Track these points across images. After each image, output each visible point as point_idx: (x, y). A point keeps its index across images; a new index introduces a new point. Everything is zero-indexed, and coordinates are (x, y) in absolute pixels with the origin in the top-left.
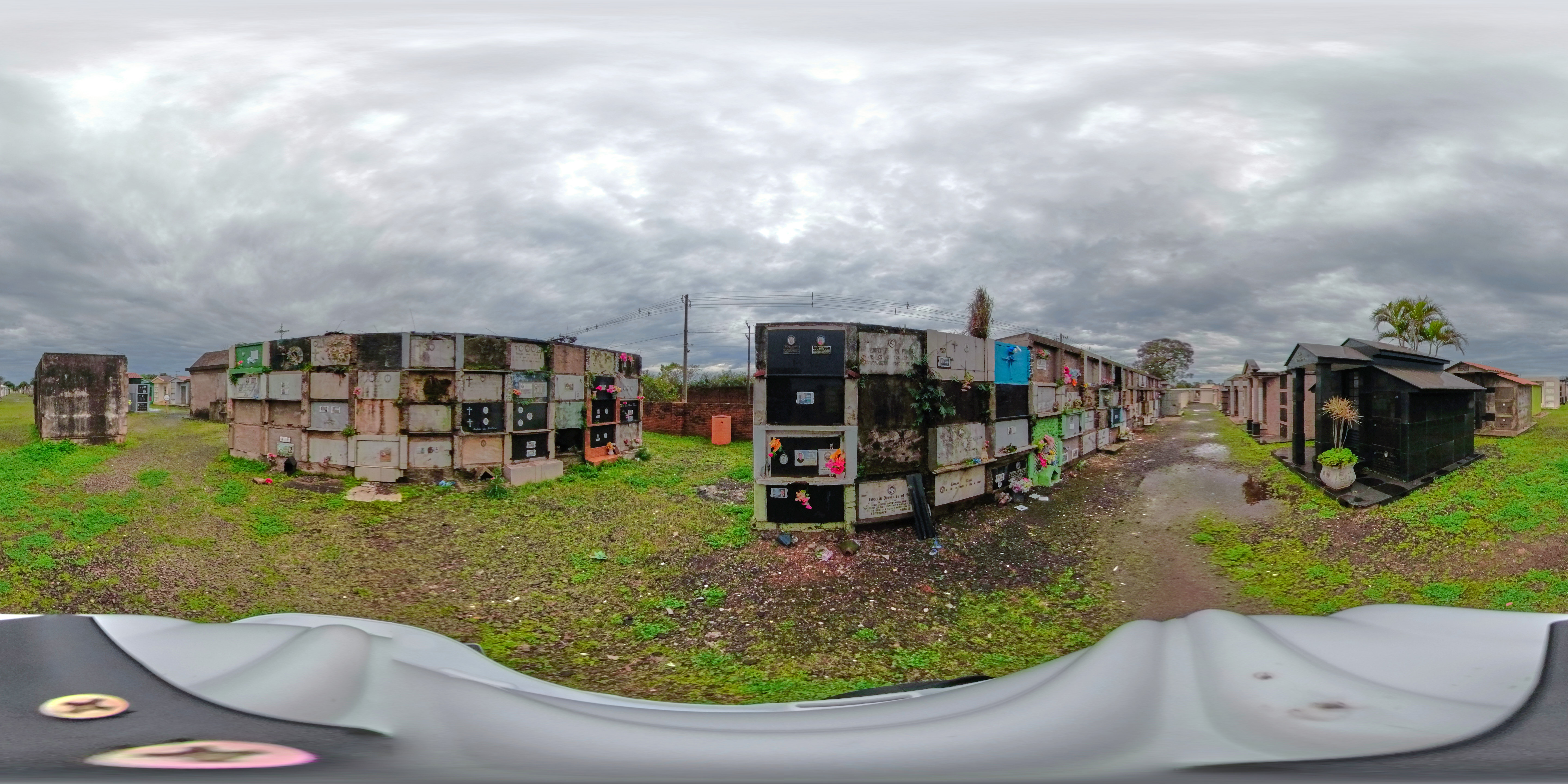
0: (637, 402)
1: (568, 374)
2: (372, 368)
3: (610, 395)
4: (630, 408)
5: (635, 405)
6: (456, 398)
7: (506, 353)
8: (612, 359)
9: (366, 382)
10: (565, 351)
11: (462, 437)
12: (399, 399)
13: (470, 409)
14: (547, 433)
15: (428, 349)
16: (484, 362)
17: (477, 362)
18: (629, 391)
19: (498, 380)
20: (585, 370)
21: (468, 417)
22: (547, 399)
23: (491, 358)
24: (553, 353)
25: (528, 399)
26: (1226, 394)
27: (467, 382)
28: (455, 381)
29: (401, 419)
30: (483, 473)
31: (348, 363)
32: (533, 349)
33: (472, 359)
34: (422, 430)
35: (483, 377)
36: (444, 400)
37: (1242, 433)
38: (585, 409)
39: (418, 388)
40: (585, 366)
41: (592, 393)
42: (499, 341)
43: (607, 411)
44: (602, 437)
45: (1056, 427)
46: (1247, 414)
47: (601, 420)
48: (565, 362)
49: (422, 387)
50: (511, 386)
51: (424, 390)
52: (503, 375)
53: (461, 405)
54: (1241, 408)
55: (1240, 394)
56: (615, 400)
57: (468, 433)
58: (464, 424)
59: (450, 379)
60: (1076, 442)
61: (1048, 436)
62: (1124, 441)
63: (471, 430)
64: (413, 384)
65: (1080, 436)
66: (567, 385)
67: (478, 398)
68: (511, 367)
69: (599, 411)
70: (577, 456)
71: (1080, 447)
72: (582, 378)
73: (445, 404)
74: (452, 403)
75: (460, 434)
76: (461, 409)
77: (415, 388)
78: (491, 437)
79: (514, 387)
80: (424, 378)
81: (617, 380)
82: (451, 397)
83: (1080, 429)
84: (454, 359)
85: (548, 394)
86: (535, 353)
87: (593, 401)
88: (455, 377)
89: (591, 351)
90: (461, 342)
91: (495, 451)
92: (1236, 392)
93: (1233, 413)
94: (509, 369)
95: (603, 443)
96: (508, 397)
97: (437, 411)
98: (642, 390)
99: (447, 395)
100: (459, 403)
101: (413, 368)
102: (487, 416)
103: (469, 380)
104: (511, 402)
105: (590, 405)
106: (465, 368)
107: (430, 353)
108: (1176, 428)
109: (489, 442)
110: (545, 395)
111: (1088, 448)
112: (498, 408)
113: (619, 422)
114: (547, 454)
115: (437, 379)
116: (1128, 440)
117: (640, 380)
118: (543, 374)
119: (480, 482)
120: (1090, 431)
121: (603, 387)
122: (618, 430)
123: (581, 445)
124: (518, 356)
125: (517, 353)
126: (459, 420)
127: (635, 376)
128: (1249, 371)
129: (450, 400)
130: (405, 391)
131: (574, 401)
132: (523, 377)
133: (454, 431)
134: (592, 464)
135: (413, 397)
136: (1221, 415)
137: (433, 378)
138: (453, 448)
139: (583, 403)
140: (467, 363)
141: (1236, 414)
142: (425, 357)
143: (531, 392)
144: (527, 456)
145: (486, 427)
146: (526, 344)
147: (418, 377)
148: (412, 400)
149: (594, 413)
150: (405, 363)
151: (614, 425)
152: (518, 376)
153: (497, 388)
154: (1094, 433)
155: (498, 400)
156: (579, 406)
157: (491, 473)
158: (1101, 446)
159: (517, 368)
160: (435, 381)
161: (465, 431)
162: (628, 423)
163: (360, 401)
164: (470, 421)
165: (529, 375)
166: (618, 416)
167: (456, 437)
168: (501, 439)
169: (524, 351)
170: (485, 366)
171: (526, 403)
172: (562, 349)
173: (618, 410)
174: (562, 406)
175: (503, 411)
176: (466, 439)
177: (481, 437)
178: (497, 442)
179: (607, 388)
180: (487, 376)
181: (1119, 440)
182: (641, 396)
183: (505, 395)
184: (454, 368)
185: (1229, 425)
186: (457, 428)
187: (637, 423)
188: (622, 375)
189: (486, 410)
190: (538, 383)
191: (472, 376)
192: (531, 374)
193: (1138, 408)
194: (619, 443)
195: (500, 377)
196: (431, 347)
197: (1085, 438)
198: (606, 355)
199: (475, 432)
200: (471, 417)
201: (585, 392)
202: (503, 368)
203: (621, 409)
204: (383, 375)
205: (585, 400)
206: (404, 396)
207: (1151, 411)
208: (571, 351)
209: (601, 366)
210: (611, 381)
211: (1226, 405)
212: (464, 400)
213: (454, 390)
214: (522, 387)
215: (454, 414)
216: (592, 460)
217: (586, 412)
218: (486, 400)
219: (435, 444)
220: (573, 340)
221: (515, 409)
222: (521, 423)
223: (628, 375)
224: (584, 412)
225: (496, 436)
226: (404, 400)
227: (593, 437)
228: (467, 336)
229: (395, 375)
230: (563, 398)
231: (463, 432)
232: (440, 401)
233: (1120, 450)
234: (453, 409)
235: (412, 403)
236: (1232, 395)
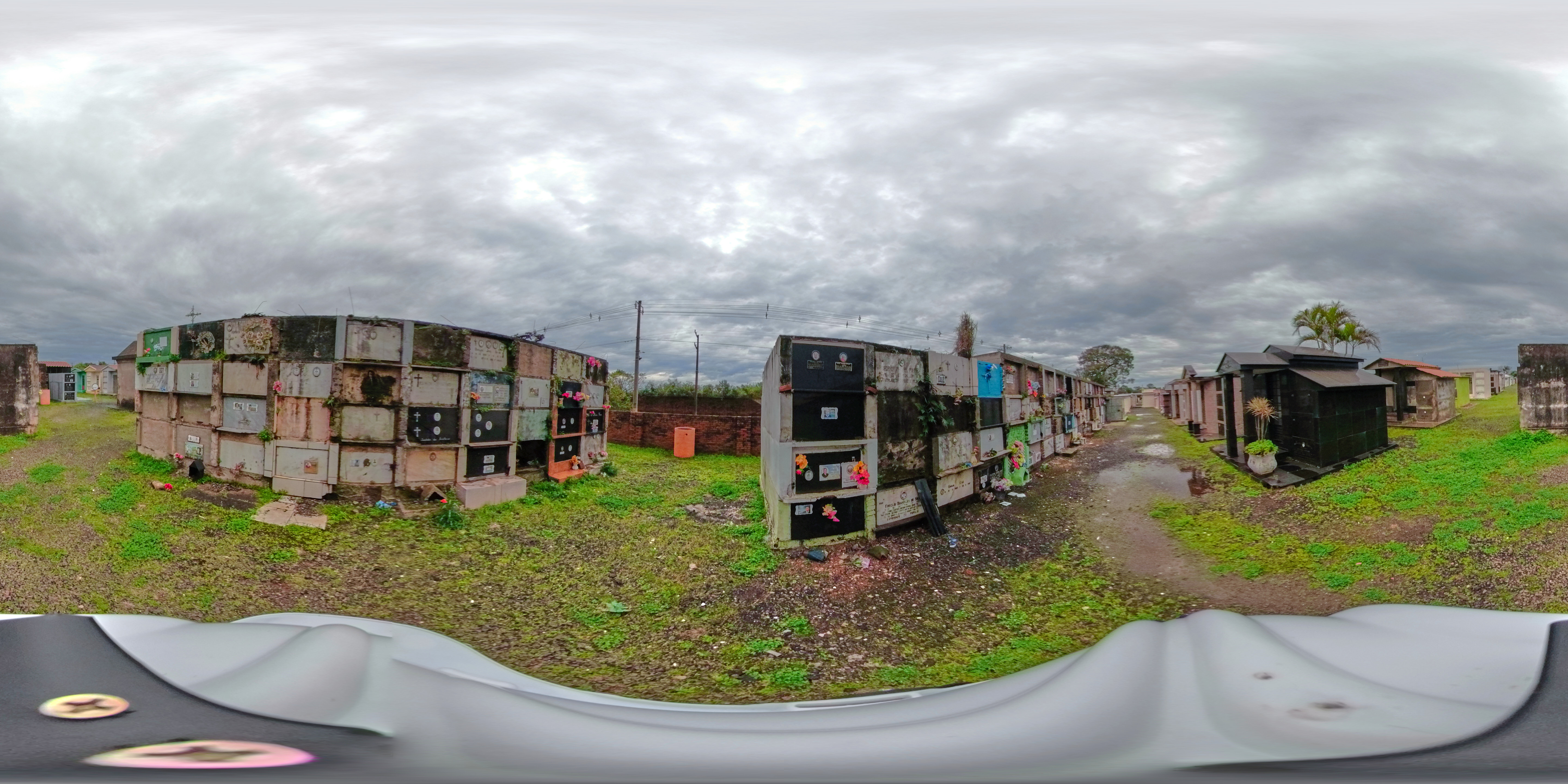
0: (603, 412)
1: (533, 377)
2: (297, 359)
3: (576, 403)
4: (595, 418)
5: (600, 414)
6: (401, 400)
7: (464, 348)
8: (580, 363)
9: (289, 374)
10: (531, 351)
11: (407, 448)
12: (330, 398)
13: (417, 415)
14: (508, 447)
15: (369, 337)
16: (437, 357)
17: (429, 357)
18: (595, 399)
19: (452, 380)
20: (552, 373)
21: (416, 425)
22: (509, 406)
23: (446, 353)
24: (518, 352)
25: (488, 404)
26: (1167, 397)
27: (415, 381)
28: (401, 379)
29: (332, 424)
30: (431, 493)
31: (267, 352)
32: (495, 345)
33: (423, 353)
34: (357, 439)
35: (434, 375)
36: (386, 402)
37: (1184, 433)
38: (551, 418)
39: (355, 386)
40: (552, 369)
41: (559, 400)
42: (457, 332)
43: (572, 421)
44: (566, 449)
45: (1023, 433)
46: (1188, 417)
47: (566, 431)
48: (531, 363)
49: (360, 385)
50: (468, 389)
51: (362, 388)
52: (460, 374)
53: (407, 409)
54: (1183, 410)
55: (1181, 397)
56: (582, 409)
57: (414, 444)
58: (410, 433)
59: (394, 376)
60: (1038, 447)
61: (1018, 442)
62: (1077, 445)
63: (418, 441)
64: (348, 381)
65: (1042, 441)
66: (531, 390)
67: (428, 401)
68: (469, 366)
69: (564, 421)
70: (540, 472)
71: (1042, 451)
72: (549, 382)
73: (387, 407)
74: (395, 407)
75: (404, 445)
76: (406, 414)
77: (351, 386)
78: (442, 449)
79: (472, 390)
80: (362, 374)
81: (584, 387)
82: (395, 399)
83: (1042, 434)
84: (401, 352)
85: (511, 399)
86: (497, 350)
87: (560, 410)
88: (400, 373)
89: (559, 352)
90: (409, 331)
91: (446, 466)
92: (1177, 396)
93: (1174, 415)
94: (467, 368)
95: (568, 456)
96: (465, 402)
97: (377, 415)
98: (608, 398)
99: (391, 395)
100: (404, 406)
101: (349, 360)
102: (436, 424)
103: (418, 378)
104: (468, 408)
105: (556, 415)
106: (413, 363)
107: (370, 342)
108: (1123, 432)
109: (440, 455)
110: (507, 401)
111: (1048, 452)
112: (453, 414)
113: (585, 433)
114: (507, 470)
115: (378, 376)
116: (1080, 444)
117: (606, 388)
118: (506, 376)
119: (426, 504)
120: (1049, 437)
121: (570, 394)
122: (583, 442)
123: (543, 460)
124: (478, 352)
125: (476, 349)
126: (403, 428)
127: (601, 382)
128: (1188, 376)
129: (393, 402)
130: (338, 389)
131: (538, 408)
132: (483, 378)
133: (397, 441)
134: (557, 481)
135: (348, 397)
136: (1163, 418)
137: (373, 374)
138: (394, 462)
139: (548, 411)
140: (416, 357)
141: (1178, 416)
142: (364, 347)
143: (492, 396)
144: (484, 472)
145: (437, 437)
146: (487, 339)
147: (354, 372)
148: (346, 400)
149: (560, 424)
150: (339, 354)
151: (579, 438)
152: (477, 376)
153: (452, 390)
154: (1052, 438)
155: (452, 405)
156: (545, 414)
157: (441, 494)
158: (1059, 450)
159: (476, 367)
160: (376, 378)
161: (410, 441)
162: (593, 435)
163: (282, 399)
164: (417, 430)
165: (490, 376)
166: (584, 426)
167: (399, 448)
168: (454, 453)
169: (485, 346)
170: (438, 362)
171: (486, 409)
172: (528, 348)
173: (584, 420)
174: (525, 413)
175: (458, 418)
176: (412, 452)
177: (430, 449)
178: (449, 456)
179: (574, 394)
180: (441, 375)
181: (1072, 445)
182: (607, 405)
183: (462, 399)
184: (400, 362)
185: (1171, 427)
186: (401, 437)
187: (602, 434)
188: (589, 381)
189: (437, 417)
190: (500, 386)
191: (422, 374)
192: (492, 375)
193: (1087, 415)
194: (583, 457)
195: (456, 377)
196: (373, 335)
197: (1045, 443)
198: (573, 357)
199: (423, 443)
200: (419, 425)
201: (551, 399)
202: (460, 365)
203: (588, 418)
204: (310, 367)
205: (550, 408)
206: (336, 395)
207: (1098, 416)
208: (536, 349)
209: (568, 370)
210: (577, 387)
211: (1168, 408)
212: (411, 404)
213: (399, 391)
214: (482, 390)
215: (397, 420)
216: (555, 476)
217: (551, 422)
218: (438, 404)
219: (373, 455)
220: (540, 338)
221: (473, 417)
222: (478, 433)
223: (594, 382)
224: (549, 422)
225: (450, 449)
226: (336, 400)
227: (558, 450)
228: (417, 324)
229: (326, 369)
230: (527, 405)
231: (408, 442)
232: (382, 402)
233: (1075, 453)
234: (397, 413)
235: (346, 403)
236: (1173, 398)
